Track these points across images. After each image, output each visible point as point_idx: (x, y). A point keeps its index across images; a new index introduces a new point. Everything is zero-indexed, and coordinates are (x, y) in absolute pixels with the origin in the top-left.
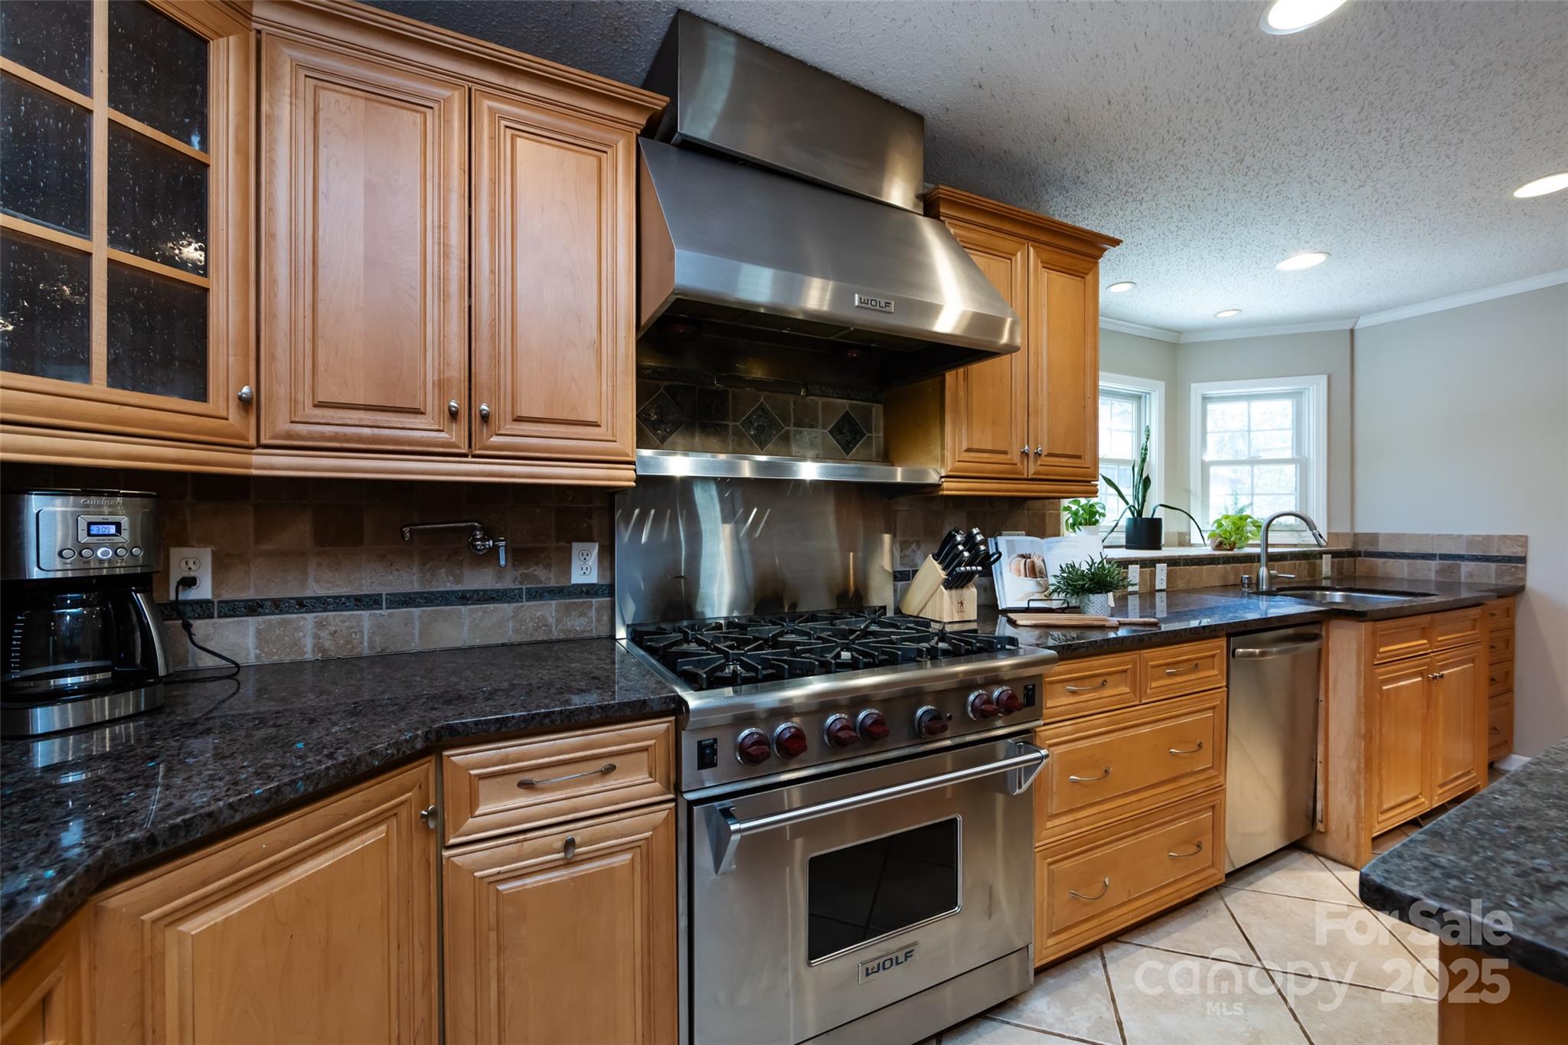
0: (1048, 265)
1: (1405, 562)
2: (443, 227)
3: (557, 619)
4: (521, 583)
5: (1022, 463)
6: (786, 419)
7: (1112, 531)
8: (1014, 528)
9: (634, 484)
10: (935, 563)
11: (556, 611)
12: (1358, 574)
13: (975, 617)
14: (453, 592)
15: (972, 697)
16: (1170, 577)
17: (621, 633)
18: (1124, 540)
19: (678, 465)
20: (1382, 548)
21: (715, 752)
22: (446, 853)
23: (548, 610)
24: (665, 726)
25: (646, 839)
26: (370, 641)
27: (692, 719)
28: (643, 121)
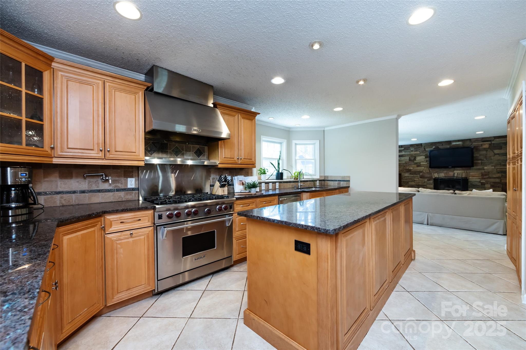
0: (243, 118)
1: (332, 182)
2: (98, 110)
3: (124, 196)
4: (115, 188)
5: (237, 161)
6: (183, 149)
7: (271, 175)
8: (241, 175)
9: (144, 165)
10: (218, 182)
11: (124, 194)
12: (325, 185)
13: (227, 194)
14: (97, 190)
15: (218, 207)
16: (279, 186)
17: (141, 198)
18: (275, 178)
19: (156, 161)
20: (329, 179)
21: (162, 216)
22: (106, 235)
23: (122, 194)
24: (151, 212)
25: (148, 233)
26: (75, 201)
27: (157, 209)
28: (146, 88)
